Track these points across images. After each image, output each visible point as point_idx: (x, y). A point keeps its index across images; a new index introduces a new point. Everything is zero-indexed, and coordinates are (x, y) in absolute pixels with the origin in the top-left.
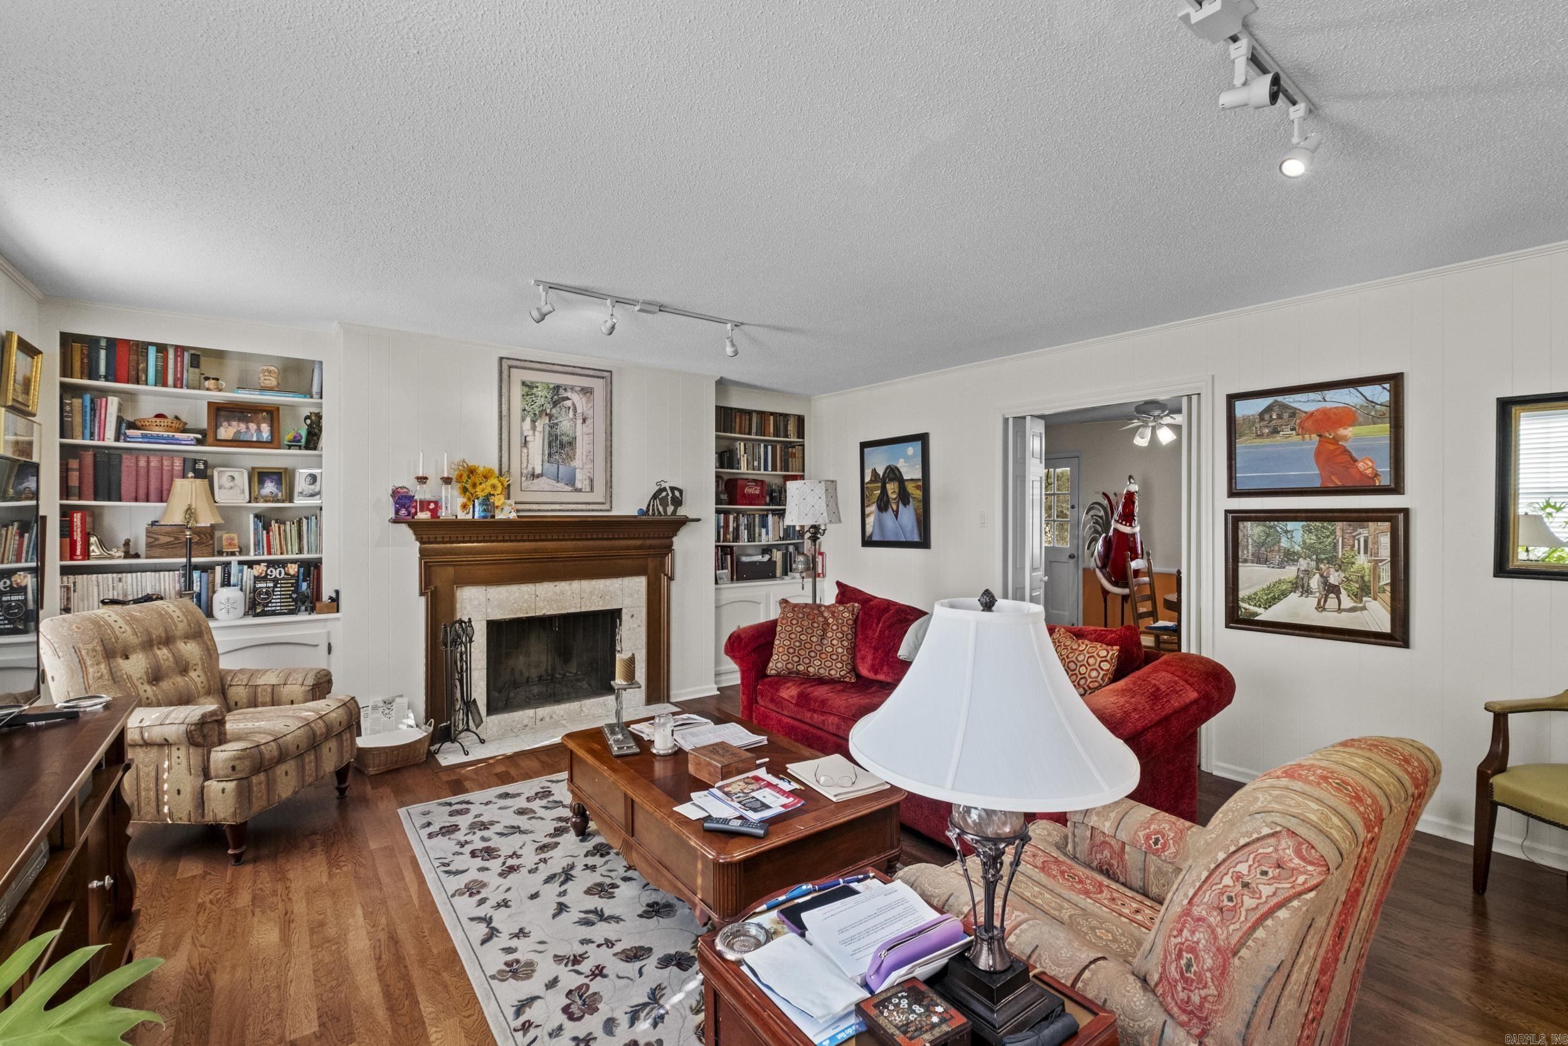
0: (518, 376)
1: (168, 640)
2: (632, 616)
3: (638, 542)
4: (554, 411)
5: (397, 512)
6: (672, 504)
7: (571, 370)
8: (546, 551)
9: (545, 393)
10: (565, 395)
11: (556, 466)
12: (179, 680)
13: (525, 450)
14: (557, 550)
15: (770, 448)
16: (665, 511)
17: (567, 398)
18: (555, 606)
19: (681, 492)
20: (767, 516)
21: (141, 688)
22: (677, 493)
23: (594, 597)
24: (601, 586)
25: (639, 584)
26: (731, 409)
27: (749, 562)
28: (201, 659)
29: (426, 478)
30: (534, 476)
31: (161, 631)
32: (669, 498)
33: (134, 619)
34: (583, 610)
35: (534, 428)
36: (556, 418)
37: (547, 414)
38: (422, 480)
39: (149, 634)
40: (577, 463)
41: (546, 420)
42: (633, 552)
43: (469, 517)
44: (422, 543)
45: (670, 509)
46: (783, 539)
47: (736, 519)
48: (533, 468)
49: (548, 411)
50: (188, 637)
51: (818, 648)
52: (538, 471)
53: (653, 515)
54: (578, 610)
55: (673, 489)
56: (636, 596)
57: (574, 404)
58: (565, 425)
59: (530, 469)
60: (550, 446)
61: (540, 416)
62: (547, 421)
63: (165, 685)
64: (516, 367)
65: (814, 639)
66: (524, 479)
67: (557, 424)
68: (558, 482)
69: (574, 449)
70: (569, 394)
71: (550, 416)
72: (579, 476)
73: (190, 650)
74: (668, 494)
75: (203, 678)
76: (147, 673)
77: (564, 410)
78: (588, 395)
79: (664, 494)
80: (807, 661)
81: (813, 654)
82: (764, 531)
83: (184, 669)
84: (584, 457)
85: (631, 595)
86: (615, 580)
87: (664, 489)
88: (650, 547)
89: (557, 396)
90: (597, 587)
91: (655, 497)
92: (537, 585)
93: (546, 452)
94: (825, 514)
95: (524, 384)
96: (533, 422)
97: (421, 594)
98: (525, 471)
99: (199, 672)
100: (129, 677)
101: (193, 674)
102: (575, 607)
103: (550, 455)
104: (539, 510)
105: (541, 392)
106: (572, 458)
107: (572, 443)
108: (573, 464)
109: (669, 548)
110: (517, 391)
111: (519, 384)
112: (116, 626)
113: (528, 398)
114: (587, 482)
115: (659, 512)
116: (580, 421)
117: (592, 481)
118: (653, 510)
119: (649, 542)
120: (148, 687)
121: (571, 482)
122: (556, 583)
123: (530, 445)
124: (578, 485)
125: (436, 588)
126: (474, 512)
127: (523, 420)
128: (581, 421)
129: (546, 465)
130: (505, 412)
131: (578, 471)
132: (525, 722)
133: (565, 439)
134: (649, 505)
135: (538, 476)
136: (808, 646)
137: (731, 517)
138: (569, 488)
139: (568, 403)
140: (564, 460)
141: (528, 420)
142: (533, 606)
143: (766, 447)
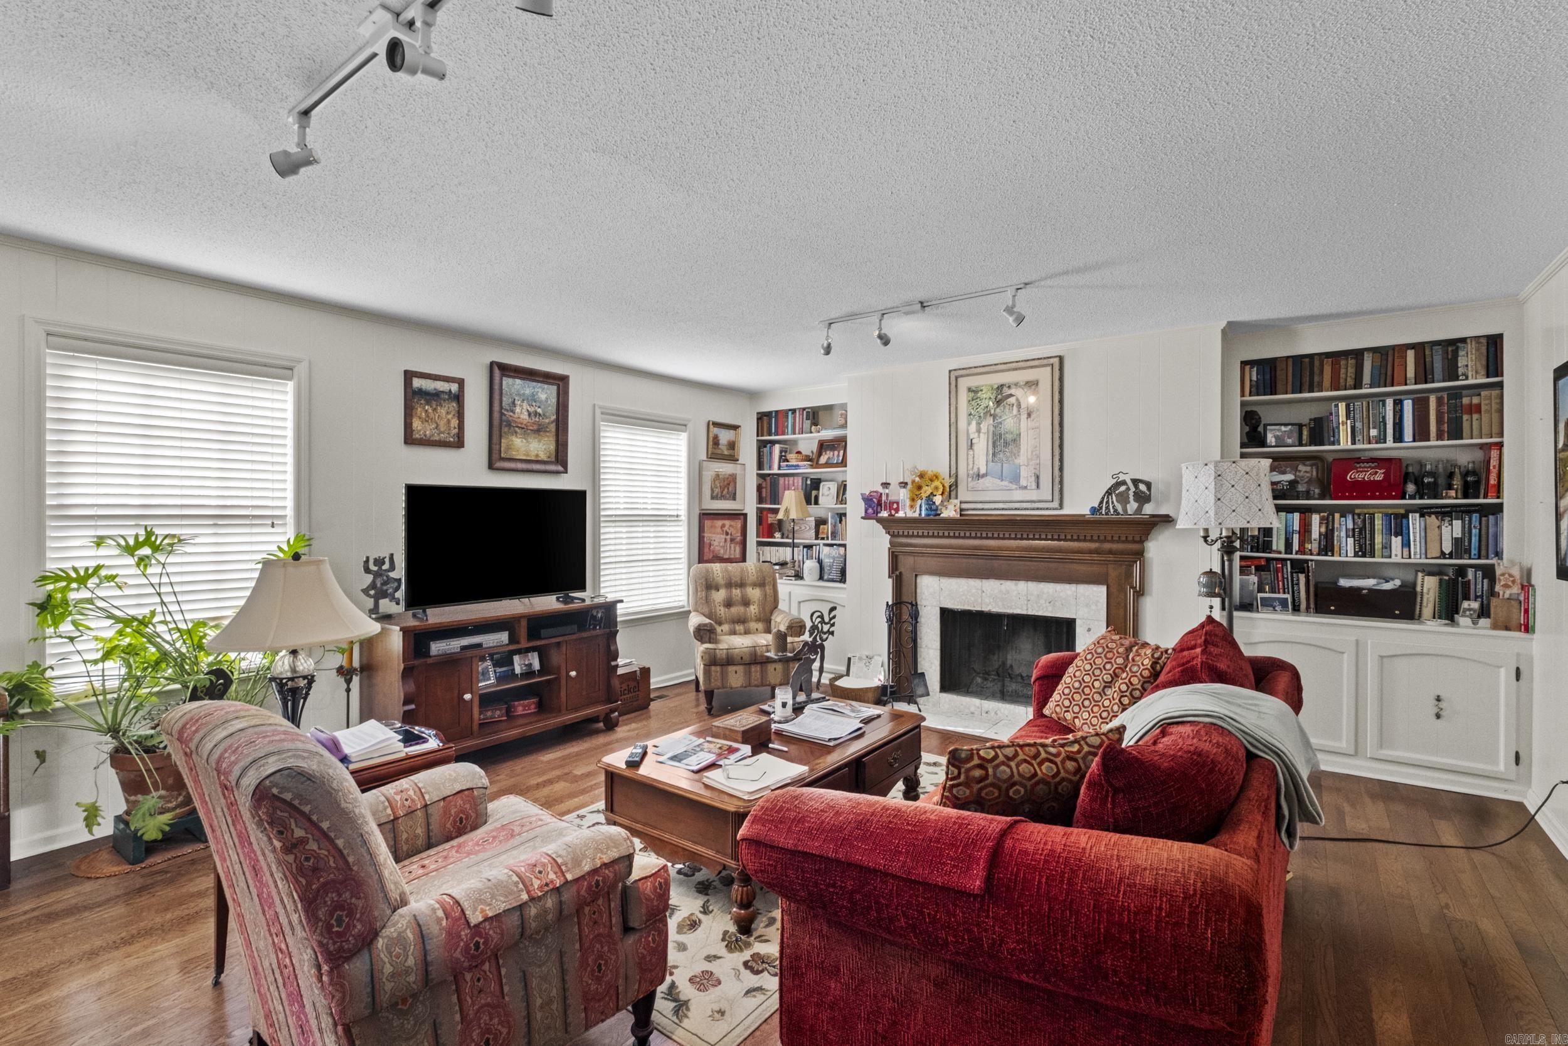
0: (964, 383)
1: (742, 585)
2: (1089, 630)
3: (1093, 545)
4: (998, 410)
5: (866, 512)
6: (1135, 500)
7: (1014, 365)
8: (988, 548)
9: (989, 394)
10: (1009, 392)
11: (1000, 464)
12: (741, 609)
13: (971, 452)
14: (1000, 549)
15: (1408, 405)
16: (1125, 510)
17: (1011, 395)
18: (1000, 603)
19: (1149, 485)
20: (1406, 516)
21: (718, 608)
22: (1142, 487)
23: (1042, 601)
24: (1051, 591)
25: (1099, 593)
26: (1311, 357)
27: (1351, 588)
28: (759, 600)
29: (889, 484)
30: (979, 476)
31: (738, 580)
32: (1131, 493)
33: (727, 570)
34: (1029, 613)
35: (979, 431)
36: (1000, 417)
37: (991, 415)
38: (886, 485)
39: (731, 579)
40: (1022, 459)
41: (990, 420)
42: (1087, 556)
43: (916, 515)
44: (893, 536)
45: (1132, 506)
46: (1451, 556)
47: (1327, 521)
48: (979, 469)
49: (992, 412)
50: (754, 585)
51: (1097, 697)
52: (983, 471)
53: (1107, 514)
54: (1024, 612)
55: (1136, 482)
56: (1094, 607)
57: (1017, 400)
58: (1009, 422)
59: (975, 470)
60: (994, 445)
61: (985, 418)
62: (991, 422)
63: (734, 610)
64: (962, 376)
65: (1097, 684)
66: (970, 479)
67: (1001, 423)
68: (1002, 480)
69: (1018, 446)
70: (1012, 391)
71: (994, 416)
72: (1024, 473)
73: (754, 593)
74: (1128, 489)
75: (757, 611)
76: (724, 601)
77: (1007, 407)
78: (1033, 387)
79: (1123, 488)
80: (1076, 709)
81: (1087, 703)
82: (1396, 542)
83: (746, 603)
84: (1029, 453)
85: (1087, 605)
86: (1067, 586)
87: (1124, 483)
88: (1110, 552)
89: (1001, 395)
90: (1045, 591)
91: (1109, 492)
92: (984, 581)
93: (991, 452)
94: (1212, 513)
95: (970, 390)
96: (979, 424)
97: (889, 577)
98: (971, 472)
99: (756, 606)
100: (714, 601)
101: (752, 607)
102: (1022, 609)
103: (994, 455)
104: (983, 509)
105: (985, 394)
106: (1016, 455)
107: (1016, 440)
108: (1017, 461)
109: (1140, 554)
110: (963, 396)
111: (965, 391)
112: (715, 572)
113: (973, 403)
114: (1033, 478)
115: (1116, 511)
116: (1024, 416)
117: (1038, 477)
118: (1107, 508)
119: (1107, 546)
120: (722, 608)
121: (1016, 479)
122: (1002, 582)
123: (975, 447)
124: (1023, 483)
125: (900, 573)
126: (921, 510)
127: (969, 424)
128: (1026, 416)
129: (991, 464)
130: (953, 420)
131: (1022, 468)
132: (972, 709)
133: (1009, 437)
134: (1101, 502)
135: (984, 476)
136: (1087, 691)
137: (1316, 519)
138: (1014, 487)
139: (1012, 400)
140: (1007, 458)
141: (974, 423)
142: (980, 601)
143: (1399, 404)
